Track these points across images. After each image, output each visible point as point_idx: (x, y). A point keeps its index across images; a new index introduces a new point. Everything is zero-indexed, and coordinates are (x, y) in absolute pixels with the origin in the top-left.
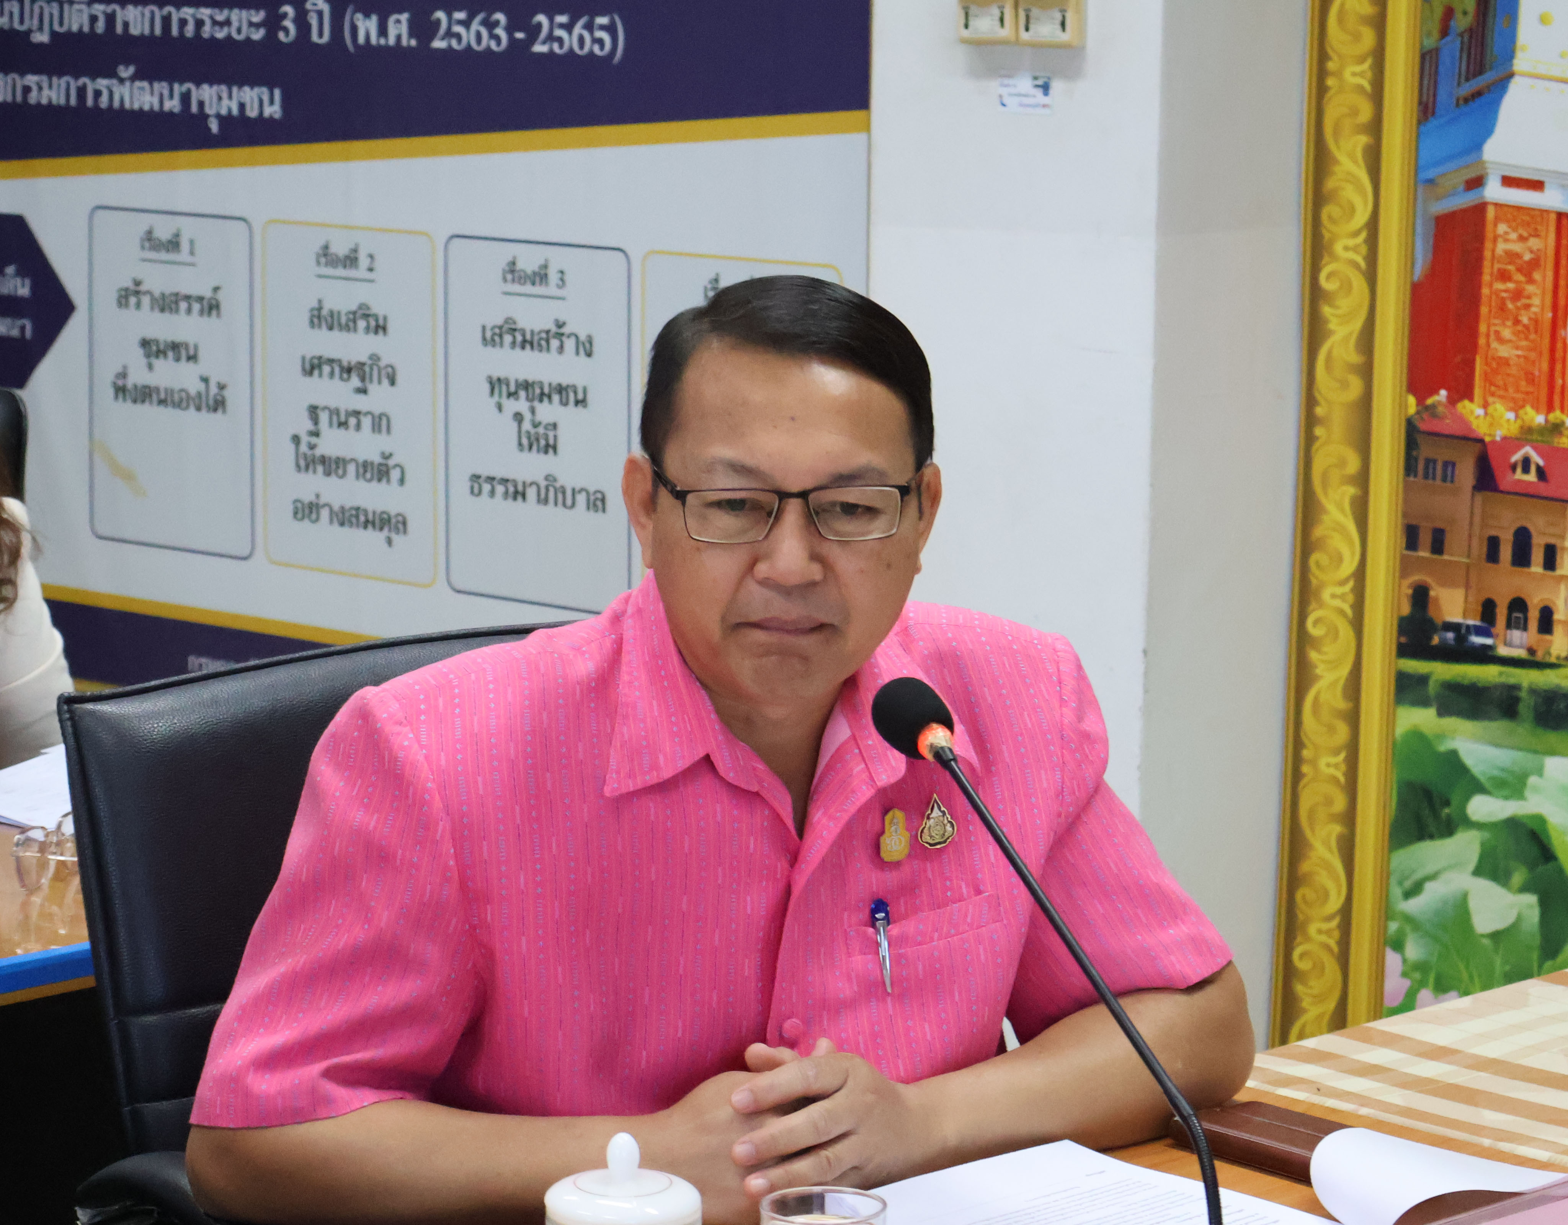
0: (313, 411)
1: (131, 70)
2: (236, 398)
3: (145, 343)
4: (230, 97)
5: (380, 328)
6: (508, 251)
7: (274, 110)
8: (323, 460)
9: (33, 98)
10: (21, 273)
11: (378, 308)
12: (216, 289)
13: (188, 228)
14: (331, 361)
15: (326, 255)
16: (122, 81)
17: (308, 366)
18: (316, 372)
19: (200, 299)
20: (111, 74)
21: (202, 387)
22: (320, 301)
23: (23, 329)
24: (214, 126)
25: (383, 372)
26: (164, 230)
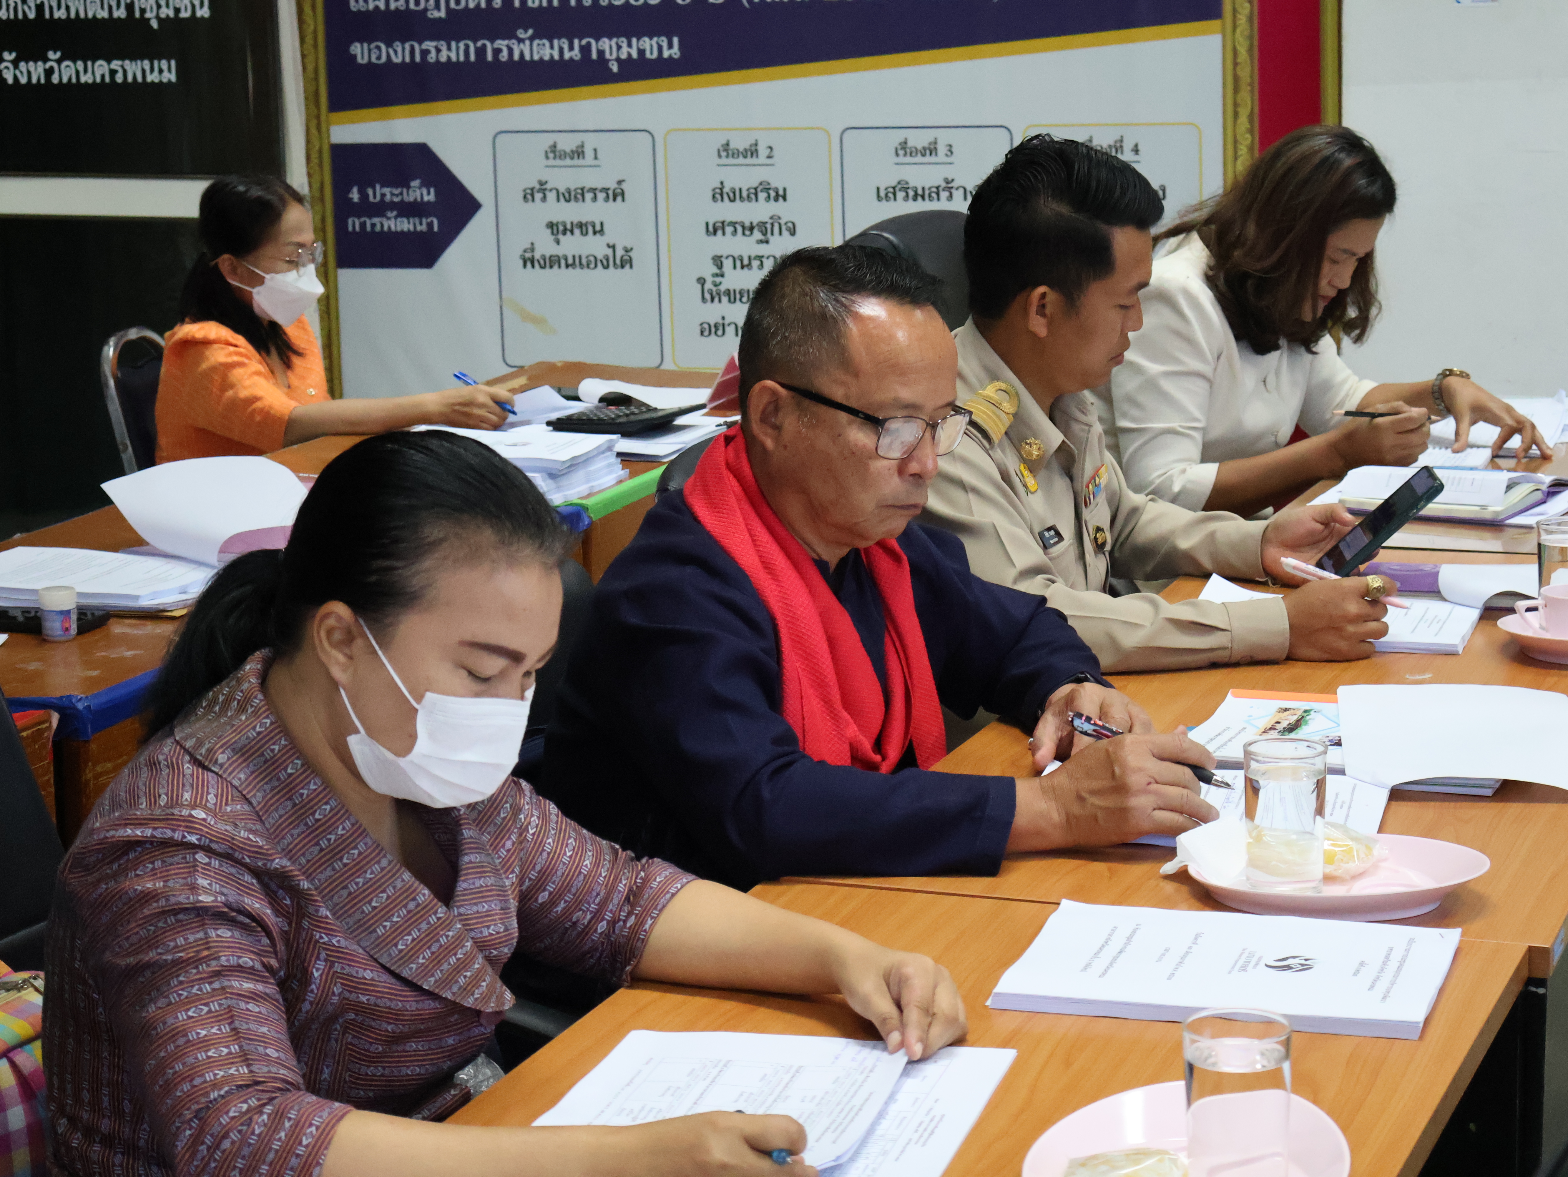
0: (718, 261)
1: (530, 32)
2: (643, 257)
3: (551, 225)
4: (630, 45)
5: (781, 196)
6: (900, 136)
7: (674, 52)
8: (728, 293)
9: (432, 57)
10: (426, 184)
11: (777, 183)
12: (620, 182)
13: (591, 142)
14: (733, 224)
15: (726, 149)
16: (521, 41)
17: (711, 229)
18: (720, 232)
19: (605, 190)
20: (511, 35)
21: (610, 252)
22: (722, 183)
23: (430, 225)
24: (615, 68)
25: (784, 228)
26: (567, 143)
